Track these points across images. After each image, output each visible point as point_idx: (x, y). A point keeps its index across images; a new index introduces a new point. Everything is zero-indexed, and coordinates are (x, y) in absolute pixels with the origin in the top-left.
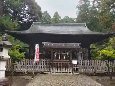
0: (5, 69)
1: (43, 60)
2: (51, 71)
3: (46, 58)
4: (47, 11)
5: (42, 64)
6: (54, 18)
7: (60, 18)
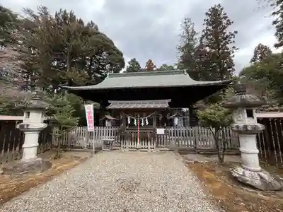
0: (38, 144)
2: (122, 146)
6: (147, 68)
7: (155, 67)
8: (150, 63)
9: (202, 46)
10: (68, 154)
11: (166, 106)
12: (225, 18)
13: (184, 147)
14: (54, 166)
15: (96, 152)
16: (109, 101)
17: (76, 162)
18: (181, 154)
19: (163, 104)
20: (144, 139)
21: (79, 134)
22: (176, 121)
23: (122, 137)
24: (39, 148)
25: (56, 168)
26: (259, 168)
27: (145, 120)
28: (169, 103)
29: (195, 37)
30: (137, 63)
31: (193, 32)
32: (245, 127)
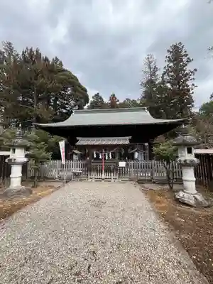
0: (21, 175)
2: (89, 177)
6: (110, 102)
7: (118, 101)
8: (113, 98)
9: (163, 82)
10: (43, 184)
11: (127, 142)
12: (186, 55)
13: (142, 178)
14: (34, 192)
15: (67, 182)
16: (78, 138)
17: (51, 190)
18: (139, 183)
20: (108, 170)
21: (51, 167)
22: (136, 155)
23: (89, 169)
24: (22, 178)
25: (36, 193)
26: (196, 192)
27: (109, 154)
28: (130, 140)
29: (157, 73)
30: (101, 98)
31: (155, 68)
32: (185, 161)
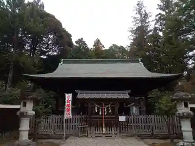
1: (77, 117)
2: (89, 132)
3: (81, 113)
4: (82, 39)
5: (75, 123)
6: (94, 48)
8: (98, 43)
11: (127, 96)
19: (124, 95)
26: (193, 141)
28: (129, 94)
31: (146, 14)
32: (183, 113)
